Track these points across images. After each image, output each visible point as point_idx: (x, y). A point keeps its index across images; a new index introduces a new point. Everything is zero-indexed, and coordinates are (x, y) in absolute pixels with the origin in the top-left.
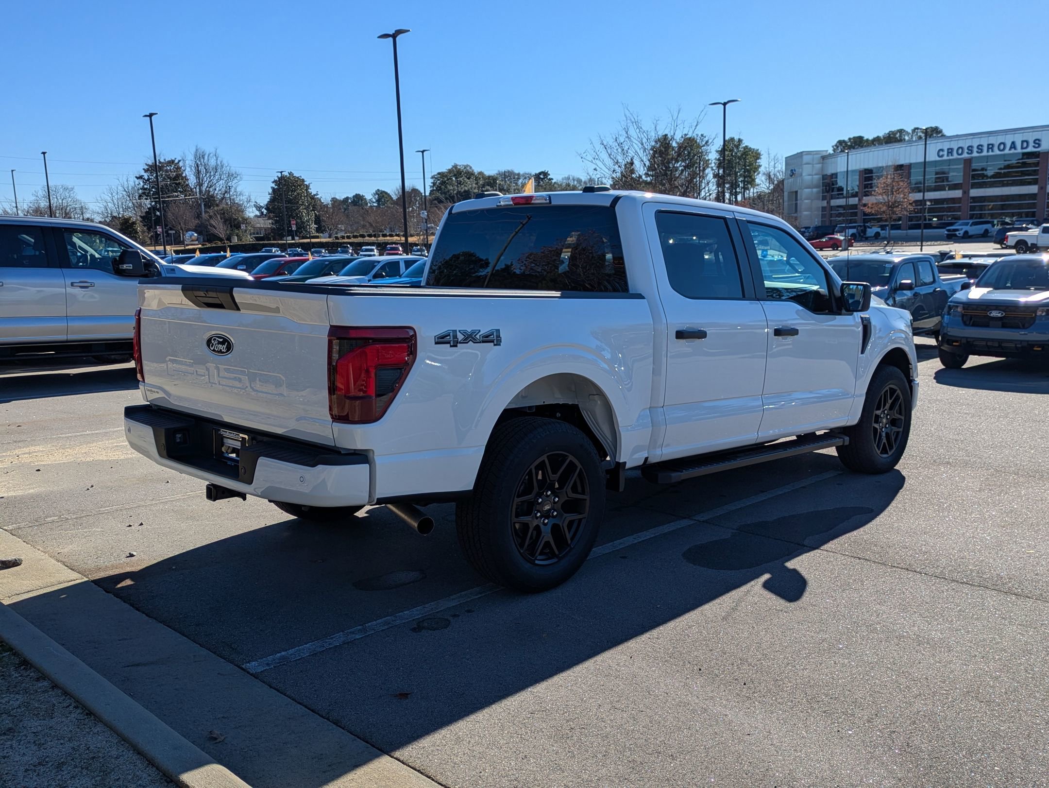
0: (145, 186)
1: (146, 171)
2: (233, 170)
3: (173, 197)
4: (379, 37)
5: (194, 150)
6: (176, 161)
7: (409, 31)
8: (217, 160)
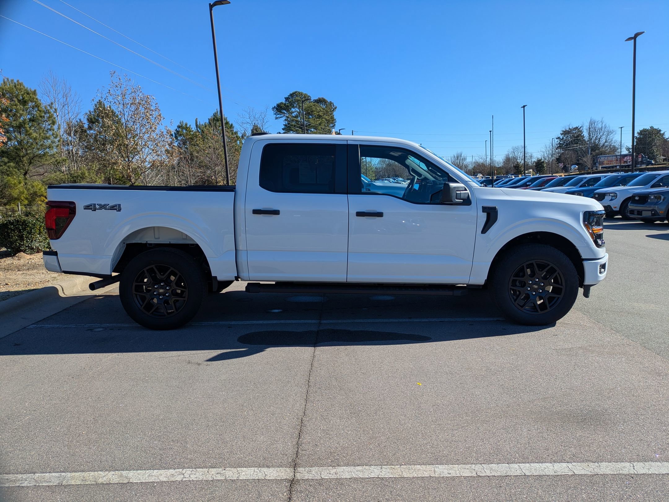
0: (561, 143)
1: (562, 134)
2: (611, 129)
3: (574, 147)
4: (626, 40)
5: (590, 120)
6: (579, 127)
7: (644, 32)
8: (602, 124)
